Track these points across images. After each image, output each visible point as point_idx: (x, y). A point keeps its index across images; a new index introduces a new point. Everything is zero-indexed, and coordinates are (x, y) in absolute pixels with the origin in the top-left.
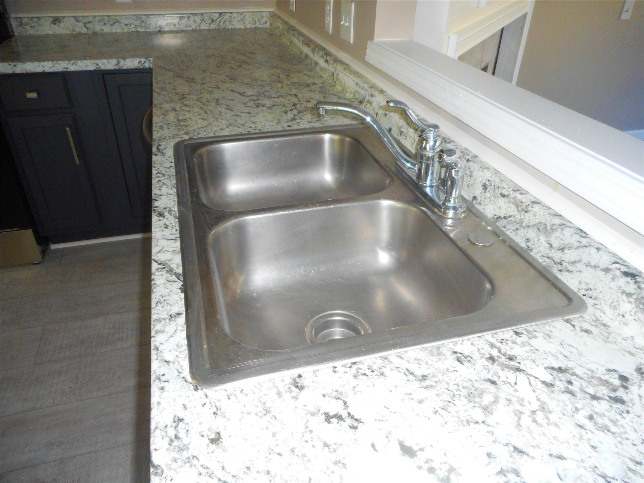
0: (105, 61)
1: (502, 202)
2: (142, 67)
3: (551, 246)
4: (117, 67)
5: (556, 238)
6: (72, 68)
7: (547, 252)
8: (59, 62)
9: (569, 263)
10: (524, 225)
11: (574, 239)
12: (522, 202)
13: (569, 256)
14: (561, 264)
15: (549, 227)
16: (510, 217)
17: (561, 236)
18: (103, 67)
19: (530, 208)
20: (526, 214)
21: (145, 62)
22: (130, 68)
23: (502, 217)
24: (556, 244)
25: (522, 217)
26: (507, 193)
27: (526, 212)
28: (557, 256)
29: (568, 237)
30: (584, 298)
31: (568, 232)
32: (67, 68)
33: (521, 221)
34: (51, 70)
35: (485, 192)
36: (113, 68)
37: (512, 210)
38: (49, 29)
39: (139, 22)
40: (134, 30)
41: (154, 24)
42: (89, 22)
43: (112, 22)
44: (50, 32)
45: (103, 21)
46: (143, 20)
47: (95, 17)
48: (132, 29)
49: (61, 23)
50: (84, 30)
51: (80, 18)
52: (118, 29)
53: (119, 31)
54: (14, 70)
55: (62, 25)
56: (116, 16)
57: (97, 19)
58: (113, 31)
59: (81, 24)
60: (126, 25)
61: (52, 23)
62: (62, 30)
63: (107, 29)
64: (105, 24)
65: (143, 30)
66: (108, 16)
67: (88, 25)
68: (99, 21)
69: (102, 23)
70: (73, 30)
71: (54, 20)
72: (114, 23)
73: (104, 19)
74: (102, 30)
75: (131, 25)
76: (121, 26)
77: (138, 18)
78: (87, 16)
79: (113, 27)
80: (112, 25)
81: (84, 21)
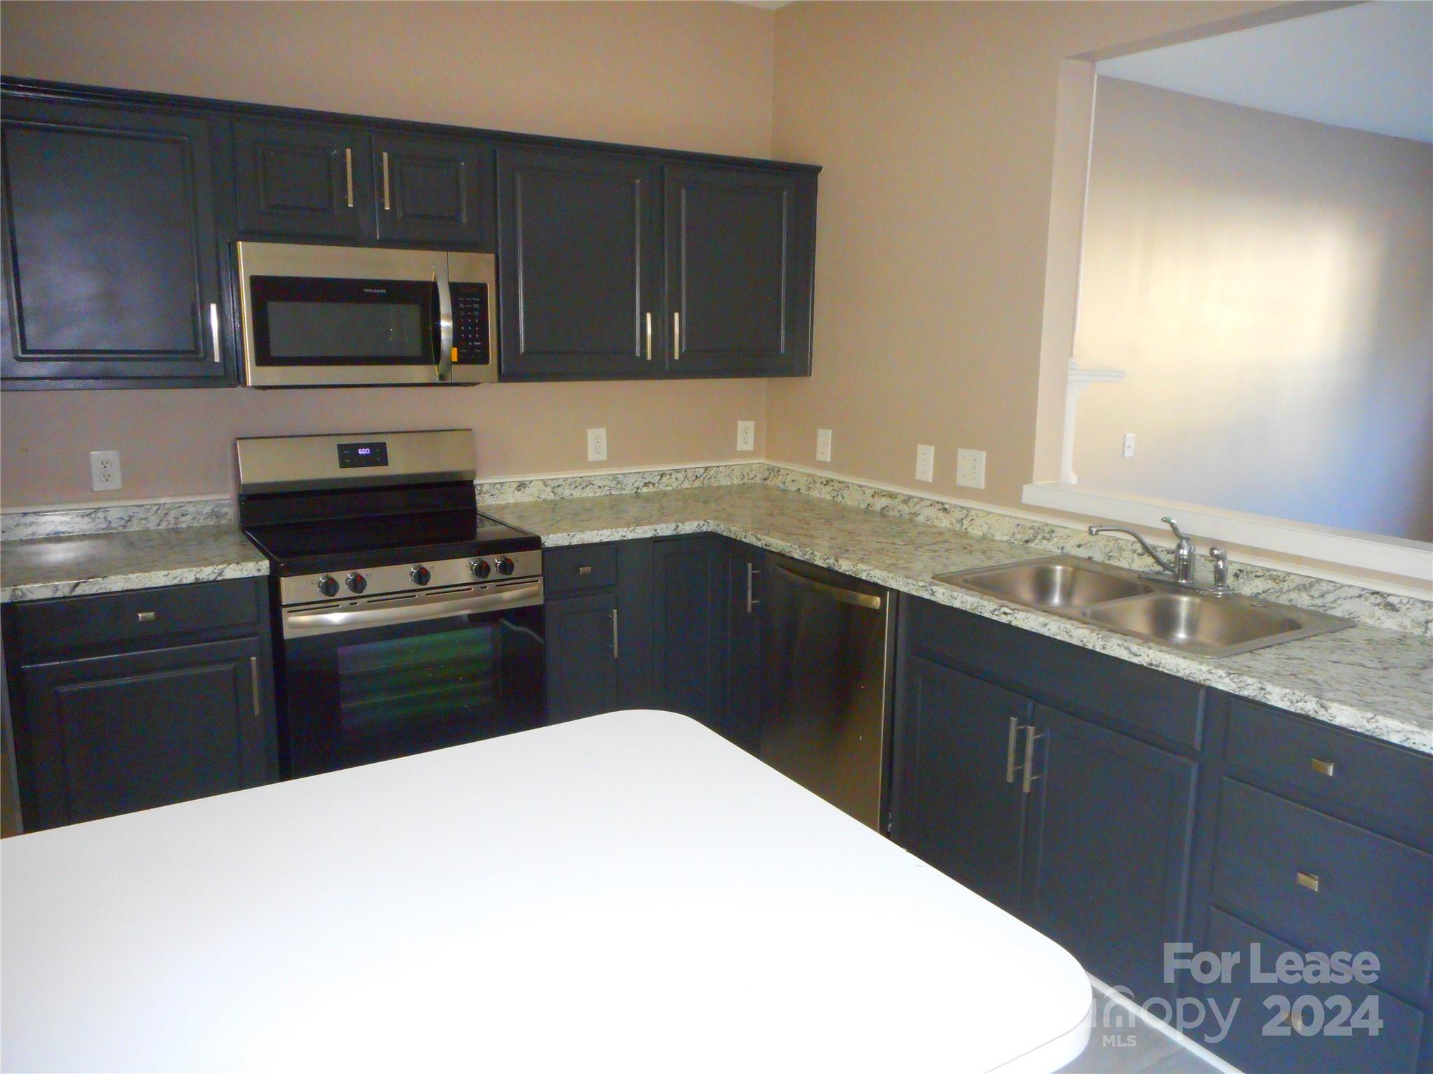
0: (663, 525)
1: (1257, 582)
2: (699, 531)
3: (1312, 597)
4: (674, 533)
5: (1315, 591)
6: (630, 536)
7: (1310, 602)
8: (618, 529)
9: (1331, 603)
10: (1284, 591)
11: (1331, 587)
12: (1279, 576)
13: (1329, 598)
14: (1324, 606)
15: (1307, 586)
16: (1268, 590)
17: (1320, 588)
18: (661, 533)
19: (1287, 578)
20: (1285, 583)
21: (704, 525)
22: (687, 533)
23: (1260, 592)
24: (1316, 594)
25: (1281, 586)
26: (1262, 574)
27: (1284, 581)
28: (1319, 602)
29: (1325, 587)
30: (1326, 612)
31: (1324, 584)
32: (625, 536)
33: (1281, 589)
34: (608, 540)
35: (1237, 580)
36: (670, 534)
37: (1269, 584)
38: (511, 497)
39: (615, 482)
40: (608, 493)
41: (630, 485)
42: (559, 486)
43: (584, 484)
44: (512, 501)
45: (574, 484)
46: (619, 480)
47: (566, 479)
48: (606, 492)
49: (527, 488)
50: (551, 497)
51: (550, 481)
52: (589, 493)
53: (591, 495)
54: (571, 541)
55: (527, 491)
56: (590, 477)
57: (568, 481)
58: (584, 495)
59: (549, 489)
60: (600, 487)
61: (516, 489)
62: (525, 497)
63: (577, 494)
64: (576, 487)
65: (617, 492)
66: (581, 477)
67: (556, 490)
68: (570, 485)
69: (573, 487)
70: (538, 496)
71: (519, 486)
72: (587, 486)
73: (576, 481)
74: (572, 495)
75: (605, 487)
76: (593, 489)
77: (615, 477)
78: (557, 479)
79: (585, 490)
80: (583, 488)
81: (553, 485)
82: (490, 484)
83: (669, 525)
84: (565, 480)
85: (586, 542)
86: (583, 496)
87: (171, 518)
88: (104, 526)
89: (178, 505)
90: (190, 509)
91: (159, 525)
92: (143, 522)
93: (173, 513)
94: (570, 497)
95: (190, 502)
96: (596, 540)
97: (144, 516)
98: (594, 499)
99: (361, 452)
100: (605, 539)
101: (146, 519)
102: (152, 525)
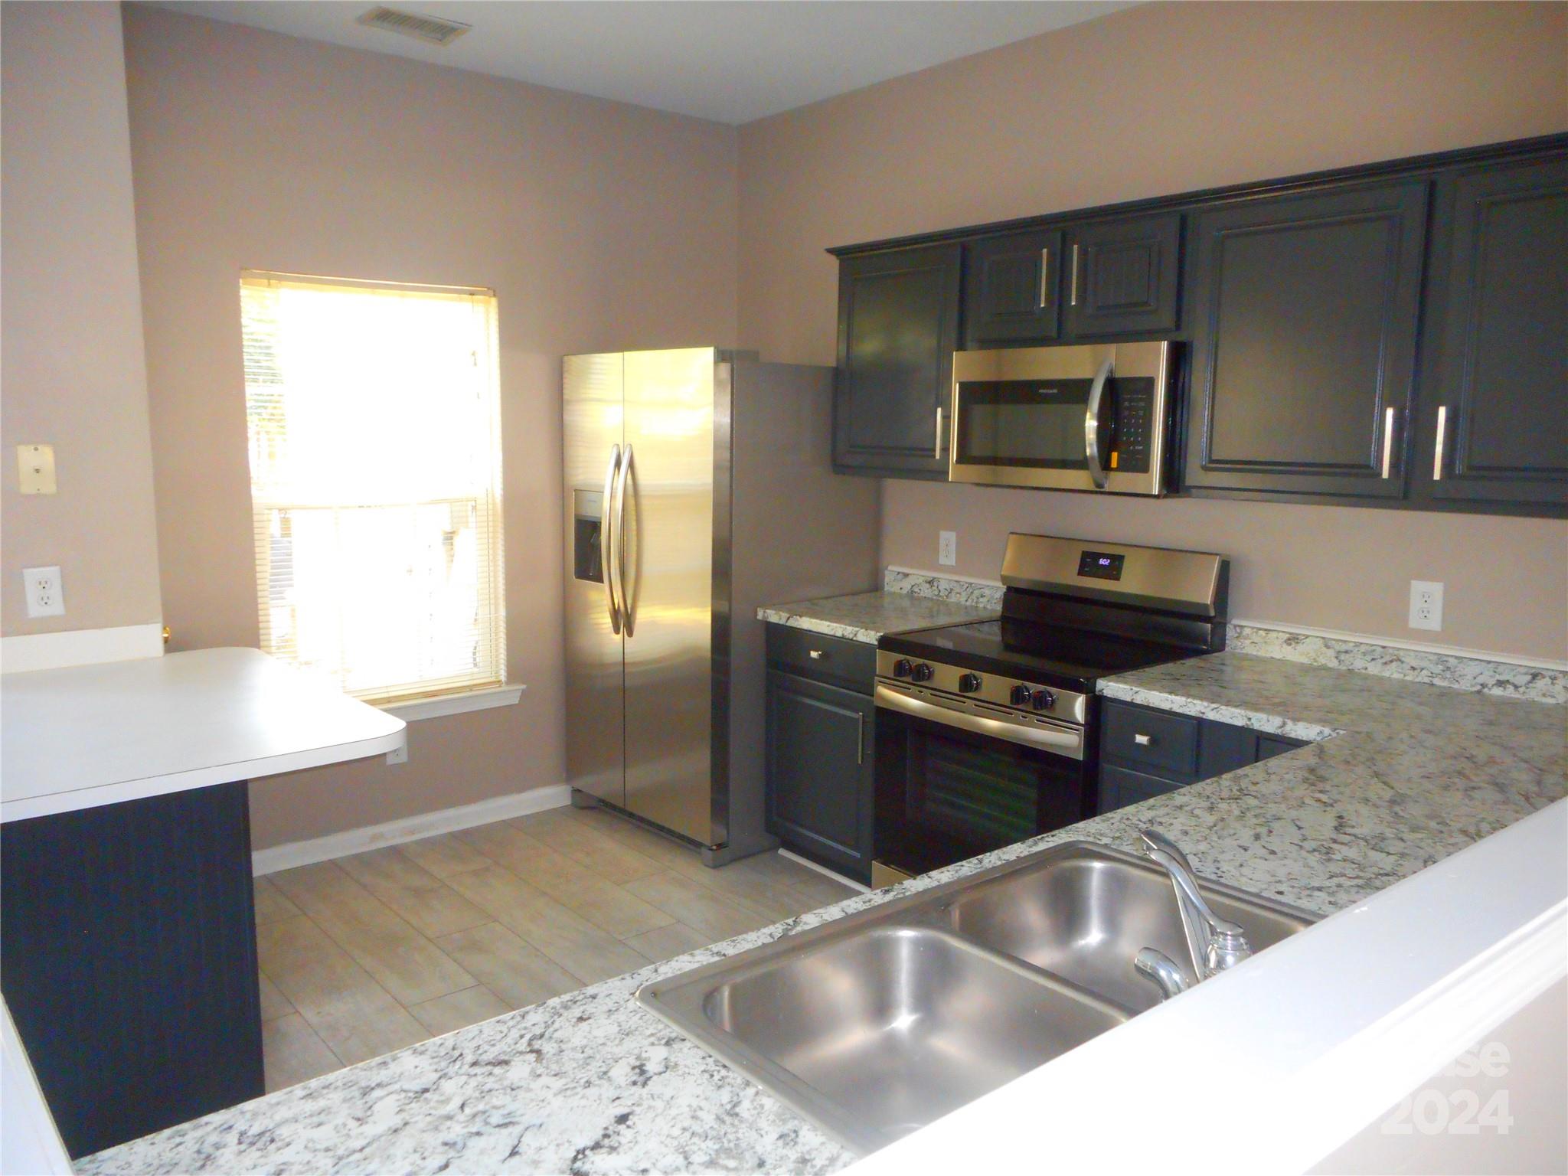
0: (1263, 716)
6: (1211, 715)
22: (1300, 738)
32: (1203, 713)
36: (1272, 731)
38: (1276, 649)
39: (1441, 667)
40: (1427, 680)
41: (1470, 677)
42: (1346, 652)
43: (1387, 658)
44: (1278, 656)
45: (1371, 655)
46: (1449, 665)
47: (1358, 645)
48: (1423, 677)
49: (1300, 644)
50: (1333, 664)
51: (1334, 642)
52: (1393, 673)
53: (1396, 676)
54: (1134, 697)
55: (1300, 647)
56: (1399, 649)
57: (1363, 649)
58: (1387, 674)
59: (1331, 653)
60: (1413, 668)
61: (1285, 642)
62: (1295, 655)
63: (1374, 669)
64: (1373, 659)
65: (1445, 684)
66: (1384, 647)
67: (1343, 657)
68: (1364, 654)
69: (1369, 658)
70: (1314, 659)
71: (1289, 639)
72: (1391, 661)
73: (1374, 650)
74: (1366, 669)
75: (1422, 669)
76: (1402, 669)
77: (1441, 659)
78: (1345, 642)
79: (1388, 667)
80: (1386, 663)
81: (1338, 648)
82: (1253, 628)
83: (1271, 718)
84: (1356, 646)
85: (1151, 705)
86: (1384, 674)
87: (974, 597)
88: (936, 593)
89: (980, 587)
90: (987, 592)
91: (966, 601)
92: (958, 595)
93: (977, 593)
94: (1364, 671)
95: (988, 586)
96: (1166, 706)
97: (958, 591)
98: (1403, 684)
99: (1103, 562)
100: (1177, 709)
101: (960, 594)
102: (963, 600)
